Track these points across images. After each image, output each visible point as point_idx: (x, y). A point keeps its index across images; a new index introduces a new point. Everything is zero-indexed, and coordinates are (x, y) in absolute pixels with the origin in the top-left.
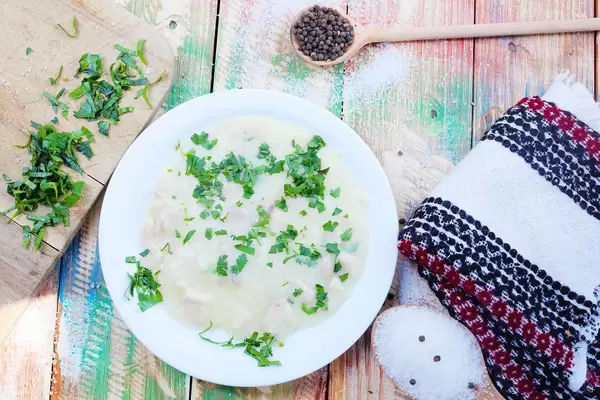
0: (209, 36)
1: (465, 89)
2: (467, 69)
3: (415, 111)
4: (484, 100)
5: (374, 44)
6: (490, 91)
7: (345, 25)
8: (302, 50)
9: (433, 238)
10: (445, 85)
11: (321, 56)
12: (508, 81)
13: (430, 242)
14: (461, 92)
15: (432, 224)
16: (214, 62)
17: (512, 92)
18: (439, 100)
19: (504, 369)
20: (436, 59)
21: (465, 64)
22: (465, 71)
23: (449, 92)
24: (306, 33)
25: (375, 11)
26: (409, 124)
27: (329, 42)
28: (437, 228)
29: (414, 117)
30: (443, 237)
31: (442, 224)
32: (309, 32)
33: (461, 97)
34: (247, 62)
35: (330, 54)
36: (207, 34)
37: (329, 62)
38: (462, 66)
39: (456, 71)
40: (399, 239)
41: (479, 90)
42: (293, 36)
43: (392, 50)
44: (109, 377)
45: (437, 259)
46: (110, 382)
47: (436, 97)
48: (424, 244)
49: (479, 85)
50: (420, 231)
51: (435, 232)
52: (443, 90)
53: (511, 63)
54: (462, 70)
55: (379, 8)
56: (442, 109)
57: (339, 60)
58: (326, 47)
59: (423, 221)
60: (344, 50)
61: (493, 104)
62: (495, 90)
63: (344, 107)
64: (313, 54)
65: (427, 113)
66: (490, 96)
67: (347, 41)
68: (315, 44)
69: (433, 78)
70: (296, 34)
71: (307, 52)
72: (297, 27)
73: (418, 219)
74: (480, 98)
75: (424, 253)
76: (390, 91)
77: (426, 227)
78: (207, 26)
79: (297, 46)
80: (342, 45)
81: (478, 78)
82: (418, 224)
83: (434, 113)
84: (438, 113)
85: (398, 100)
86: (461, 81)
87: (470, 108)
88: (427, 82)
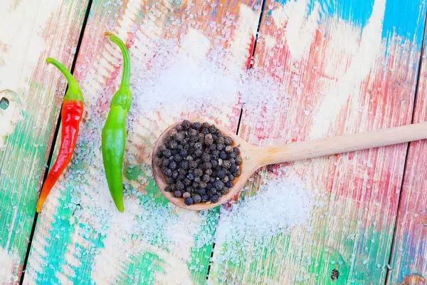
1: (381, 246)
2: (388, 216)
3: (311, 269)
4: (403, 263)
5: (270, 168)
6: (413, 250)
7: (229, 149)
8: (171, 191)
10: (355, 236)
11: (198, 198)
14: (376, 247)
16: (49, 164)
18: (345, 257)
20: (350, 200)
21: (387, 211)
22: (385, 222)
23: (360, 245)
24: (174, 165)
25: (278, 120)
27: (207, 177)
32: (178, 164)
33: (374, 255)
38: (382, 212)
39: (374, 218)
41: (400, 249)
42: (156, 169)
47: (342, 252)
49: (401, 242)
52: (352, 243)
54: (381, 219)
55: (284, 118)
56: (346, 268)
58: (203, 185)
60: (229, 185)
61: (414, 270)
62: (420, 250)
64: (187, 194)
65: (327, 272)
66: (412, 257)
67: (234, 172)
68: (188, 182)
69: (341, 224)
70: (160, 167)
71: (179, 193)
72: (161, 156)
74: (399, 259)
76: (282, 236)
79: (162, 185)
80: (227, 179)
81: (401, 231)
83: (335, 274)
84: (341, 274)
85: (291, 251)
86: (378, 234)
87: (384, 270)
88: (333, 228)
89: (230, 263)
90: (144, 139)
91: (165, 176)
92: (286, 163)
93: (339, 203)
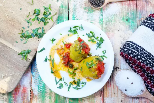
0: (67, 3)
1: (135, 13)
2: (135, 8)
3: (122, 19)
5: (110, 3)
6: (141, 13)
8: (92, 5)
9: (129, 51)
10: (129, 12)
11: (97, 6)
12: (146, 10)
13: (128, 52)
14: (134, 14)
15: (129, 48)
16: (69, 10)
17: (147, 13)
18: (128, 16)
19: (150, 86)
20: (126, 6)
21: (134, 7)
22: (134, 8)
23: (131, 14)
26: (121, 23)
27: (98, 2)
28: (130, 49)
29: (122, 21)
30: (132, 51)
31: (131, 48)
33: (134, 15)
34: (77, 9)
35: (99, 6)
36: (66, 3)
37: (99, 8)
40: (120, 52)
41: (138, 13)
42: (89, 2)
43: (115, 4)
44: (45, 93)
45: (130, 56)
46: (46, 94)
47: (127, 16)
48: (127, 53)
49: (138, 12)
50: (126, 50)
51: (130, 50)
52: (129, 14)
53: (146, 6)
54: (133, 8)
57: (101, 7)
58: (98, 4)
59: (126, 47)
60: (102, 4)
61: (142, 17)
62: (143, 13)
63: (103, 19)
64: (95, 6)
65: (125, 20)
66: (141, 14)
68: (95, 3)
69: (126, 11)
71: (93, 5)
73: (125, 47)
74: (139, 15)
75: (127, 55)
76: (115, 15)
77: (127, 48)
78: (66, 0)
79: (90, 4)
80: (102, 3)
81: (138, 10)
82: (125, 48)
83: (127, 20)
84: (128, 20)
85: (117, 17)
86: (134, 11)
87: (136, 18)
88: (125, 12)
89: (107, 21)
91: (91, 2)
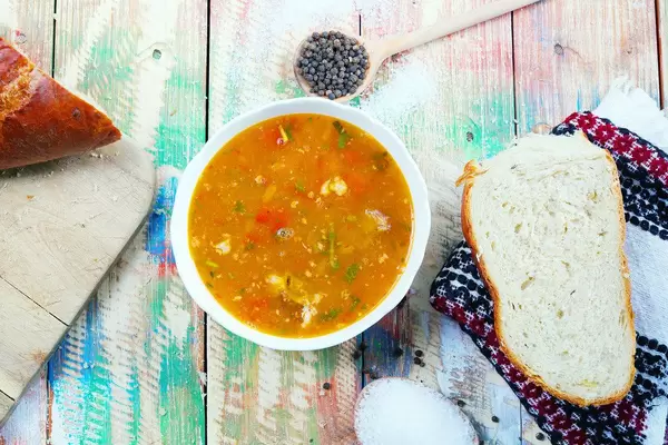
0: (200, 65)
1: (505, 105)
2: (506, 79)
3: (447, 135)
4: (527, 116)
5: (395, 57)
6: (535, 104)
7: (355, 47)
8: (315, 92)
9: (472, 293)
10: (480, 101)
11: (338, 92)
12: (556, 92)
13: (468, 298)
14: (501, 106)
15: (469, 276)
16: (207, 95)
17: (561, 104)
18: (475, 120)
19: (565, 435)
20: (469, 72)
21: (504, 75)
22: (504, 84)
23: (487, 106)
24: (313, 70)
26: (441, 150)
27: (342, 74)
28: (475, 281)
29: (445, 143)
30: (482, 291)
32: (316, 68)
33: (500, 112)
36: (197, 62)
38: (500, 77)
39: (493, 83)
40: (431, 295)
41: (522, 104)
42: (299, 77)
45: (476, 317)
47: (471, 116)
48: (461, 301)
49: (522, 98)
50: (456, 284)
51: (473, 286)
52: (479, 107)
53: (559, 68)
54: (500, 82)
55: (397, 15)
56: (479, 130)
57: (360, 90)
58: (341, 81)
59: (459, 272)
60: (361, 77)
61: (539, 120)
62: (541, 102)
64: (329, 92)
65: (462, 137)
66: (535, 110)
67: (363, 66)
68: (328, 81)
69: (466, 94)
70: (302, 75)
72: (301, 65)
73: (451, 269)
74: (524, 113)
75: (462, 311)
76: (416, 113)
77: (462, 279)
78: (197, 52)
79: (307, 88)
80: (359, 72)
81: (520, 91)
82: (453, 276)
83: (470, 136)
84: (475, 135)
85: (427, 124)
86: (500, 94)
87: (513, 126)
88: (460, 99)
90: (283, 57)
91: (308, 80)
92: (406, 52)
93: (460, 76)
